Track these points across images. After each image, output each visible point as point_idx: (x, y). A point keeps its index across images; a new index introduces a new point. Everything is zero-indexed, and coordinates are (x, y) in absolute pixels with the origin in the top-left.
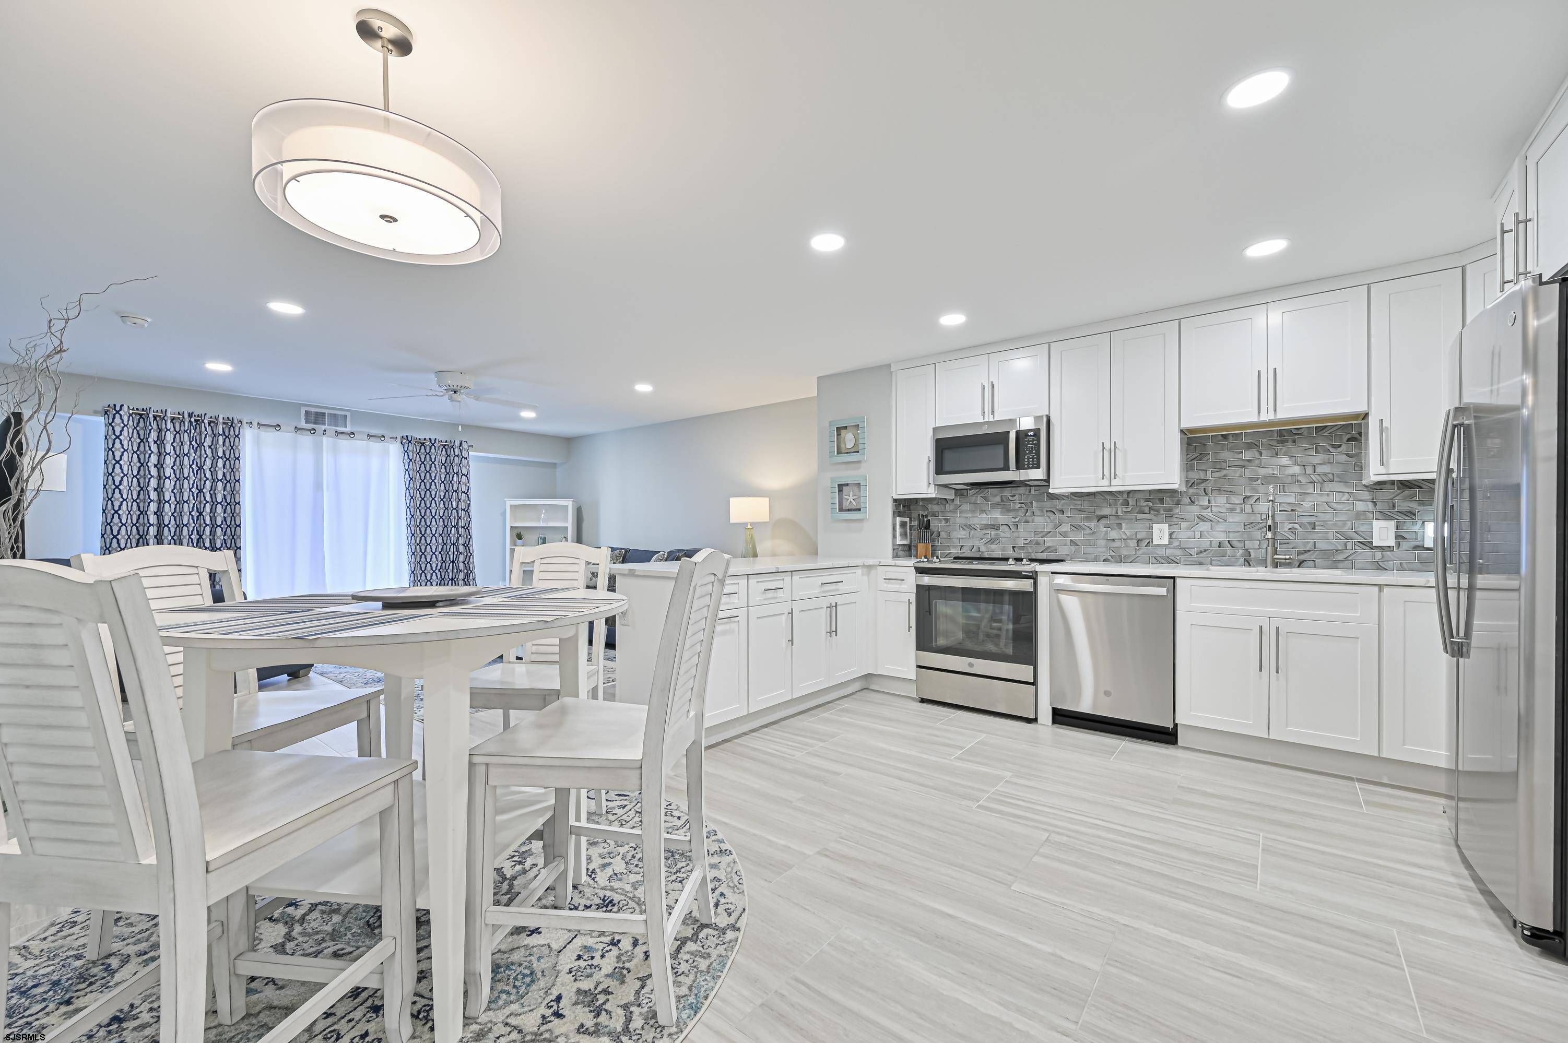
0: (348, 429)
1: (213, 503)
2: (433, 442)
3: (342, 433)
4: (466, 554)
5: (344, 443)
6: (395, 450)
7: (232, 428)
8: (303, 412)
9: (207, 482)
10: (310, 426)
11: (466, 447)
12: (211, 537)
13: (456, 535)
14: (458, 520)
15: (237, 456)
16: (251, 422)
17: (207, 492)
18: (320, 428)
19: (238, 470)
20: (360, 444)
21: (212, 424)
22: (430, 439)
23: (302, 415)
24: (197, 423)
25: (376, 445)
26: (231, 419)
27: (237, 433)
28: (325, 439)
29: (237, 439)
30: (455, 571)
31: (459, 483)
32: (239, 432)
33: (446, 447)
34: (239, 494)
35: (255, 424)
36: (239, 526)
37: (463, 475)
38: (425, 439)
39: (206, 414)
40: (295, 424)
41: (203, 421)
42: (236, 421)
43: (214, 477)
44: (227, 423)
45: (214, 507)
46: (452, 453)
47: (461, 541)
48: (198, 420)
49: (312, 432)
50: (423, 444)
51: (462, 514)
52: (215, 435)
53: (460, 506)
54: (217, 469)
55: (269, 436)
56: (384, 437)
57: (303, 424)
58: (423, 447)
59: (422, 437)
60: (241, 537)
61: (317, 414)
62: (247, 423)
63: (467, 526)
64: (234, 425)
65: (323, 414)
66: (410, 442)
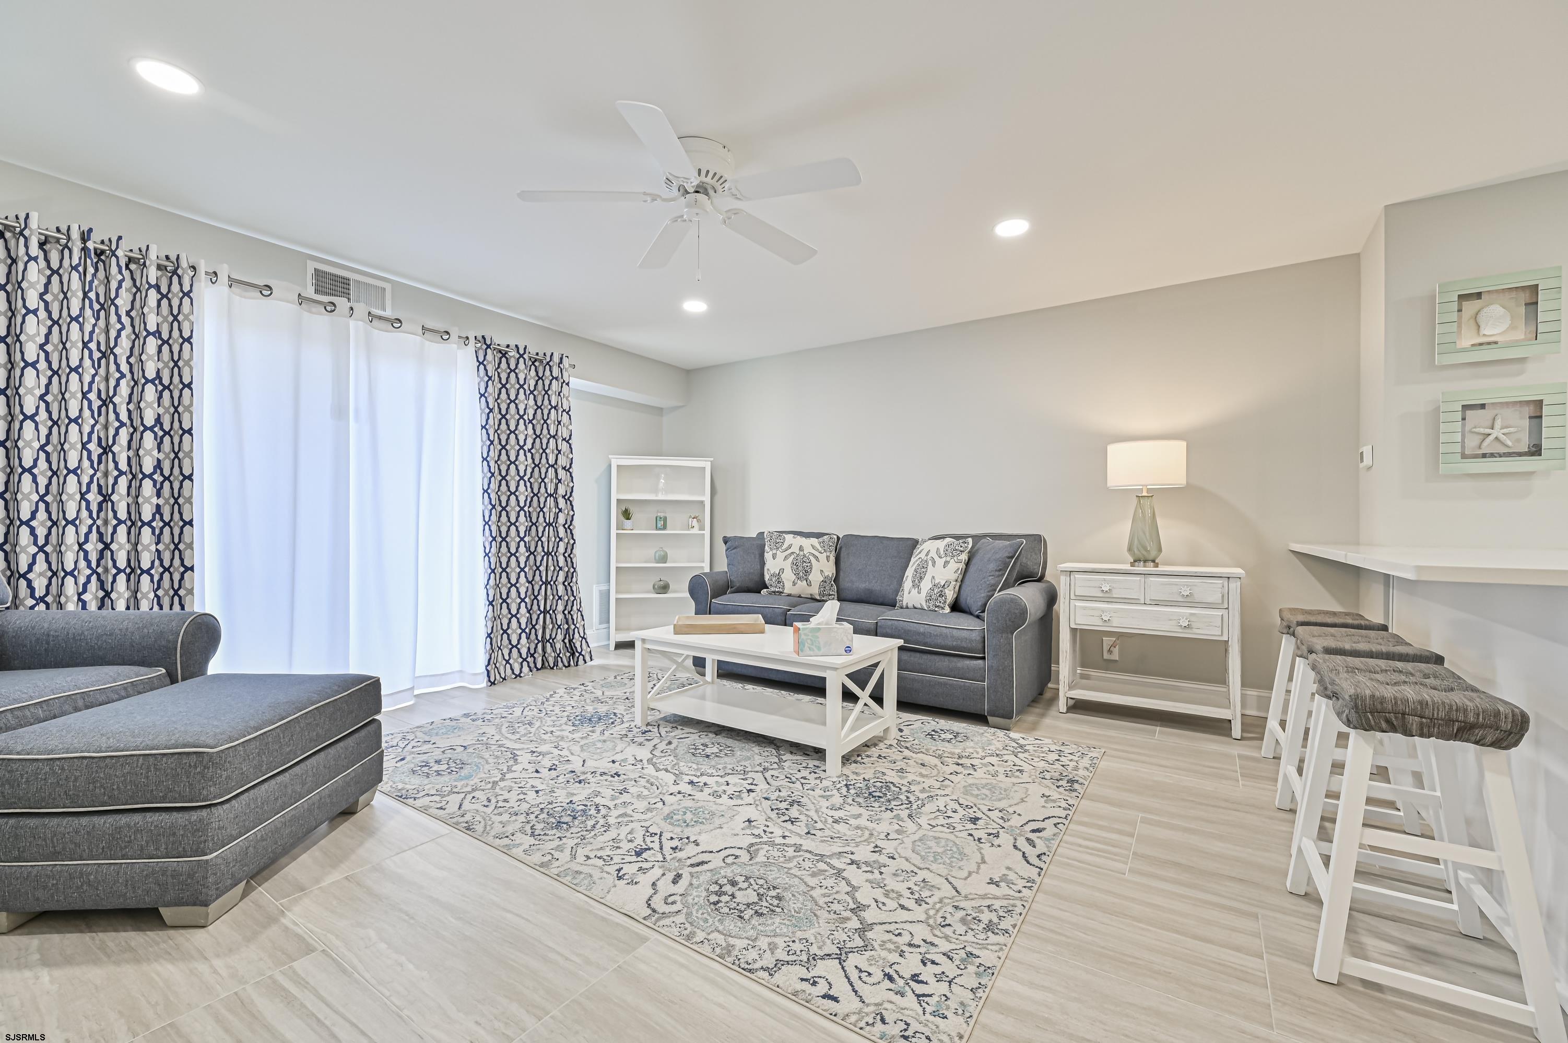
0: (388, 313)
1: (135, 430)
2: (521, 352)
3: (380, 318)
4: (566, 540)
5: (384, 336)
6: (466, 357)
7: (175, 279)
8: (310, 271)
9: (123, 382)
10: (325, 299)
11: (567, 366)
12: (130, 500)
13: (554, 510)
14: (557, 485)
15: (186, 334)
16: (215, 273)
17: (121, 403)
18: (341, 302)
19: (188, 363)
20: (409, 339)
21: (133, 267)
22: (516, 346)
23: (309, 277)
24: (100, 260)
25: (434, 347)
26: (174, 258)
27: (186, 288)
28: (352, 323)
29: (186, 300)
30: (552, 568)
31: (559, 423)
32: (191, 286)
33: (537, 364)
34: (191, 413)
35: (223, 278)
36: (190, 478)
37: (564, 410)
38: (508, 346)
39: (120, 238)
40: (298, 289)
41: (113, 253)
42: (184, 264)
43: (138, 374)
44: (166, 267)
45: (137, 436)
46: (548, 373)
47: (561, 520)
48: (103, 252)
49: (329, 308)
50: (504, 355)
51: (562, 474)
52: (138, 289)
53: (559, 462)
54: (144, 357)
55: (251, 303)
56: (448, 333)
57: (310, 292)
58: (504, 360)
59: (504, 343)
60: (194, 500)
61: (335, 278)
62: (207, 273)
63: (568, 495)
64: (180, 272)
65: (346, 282)
66: (488, 346)
